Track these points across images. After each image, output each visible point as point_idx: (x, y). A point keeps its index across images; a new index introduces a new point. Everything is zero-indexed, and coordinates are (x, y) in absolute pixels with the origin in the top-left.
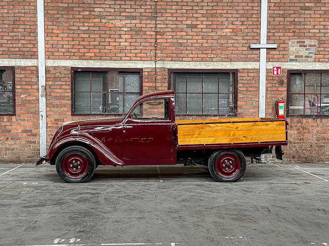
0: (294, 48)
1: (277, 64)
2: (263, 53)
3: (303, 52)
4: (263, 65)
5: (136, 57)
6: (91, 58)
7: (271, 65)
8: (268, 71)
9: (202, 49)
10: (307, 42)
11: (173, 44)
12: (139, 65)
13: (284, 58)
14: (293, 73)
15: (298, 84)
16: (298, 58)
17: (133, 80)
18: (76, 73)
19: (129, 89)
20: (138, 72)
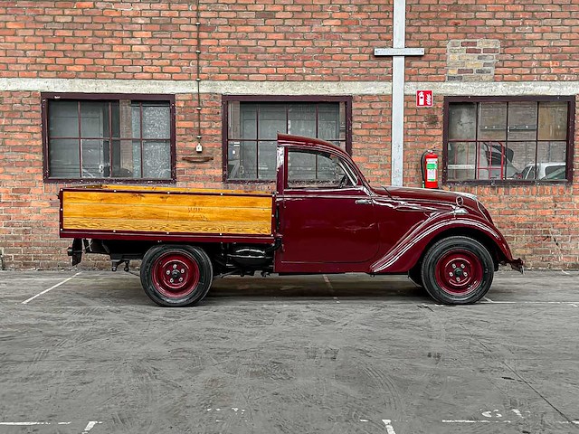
0: (455, 55)
1: (425, 86)
2: (399, 64)
3: (473, 62)
4: (399, 88)
5: (162, 74)
6: (77, 76)
7: (413, 88)
8: (407, 98)
9: (285, 58)
10: (481, 44)
11: (231, 49)
12: (168, 88)
13: (438, 75)
14: (454, 103)
15: (465, 123)
16: (463, 74)
17: (157, 117)
18: (52, 103)
19: (150, 133)
20: (166, 101)
